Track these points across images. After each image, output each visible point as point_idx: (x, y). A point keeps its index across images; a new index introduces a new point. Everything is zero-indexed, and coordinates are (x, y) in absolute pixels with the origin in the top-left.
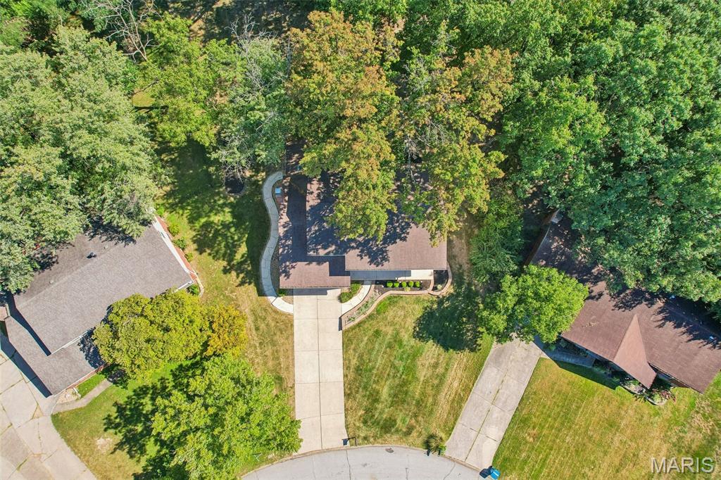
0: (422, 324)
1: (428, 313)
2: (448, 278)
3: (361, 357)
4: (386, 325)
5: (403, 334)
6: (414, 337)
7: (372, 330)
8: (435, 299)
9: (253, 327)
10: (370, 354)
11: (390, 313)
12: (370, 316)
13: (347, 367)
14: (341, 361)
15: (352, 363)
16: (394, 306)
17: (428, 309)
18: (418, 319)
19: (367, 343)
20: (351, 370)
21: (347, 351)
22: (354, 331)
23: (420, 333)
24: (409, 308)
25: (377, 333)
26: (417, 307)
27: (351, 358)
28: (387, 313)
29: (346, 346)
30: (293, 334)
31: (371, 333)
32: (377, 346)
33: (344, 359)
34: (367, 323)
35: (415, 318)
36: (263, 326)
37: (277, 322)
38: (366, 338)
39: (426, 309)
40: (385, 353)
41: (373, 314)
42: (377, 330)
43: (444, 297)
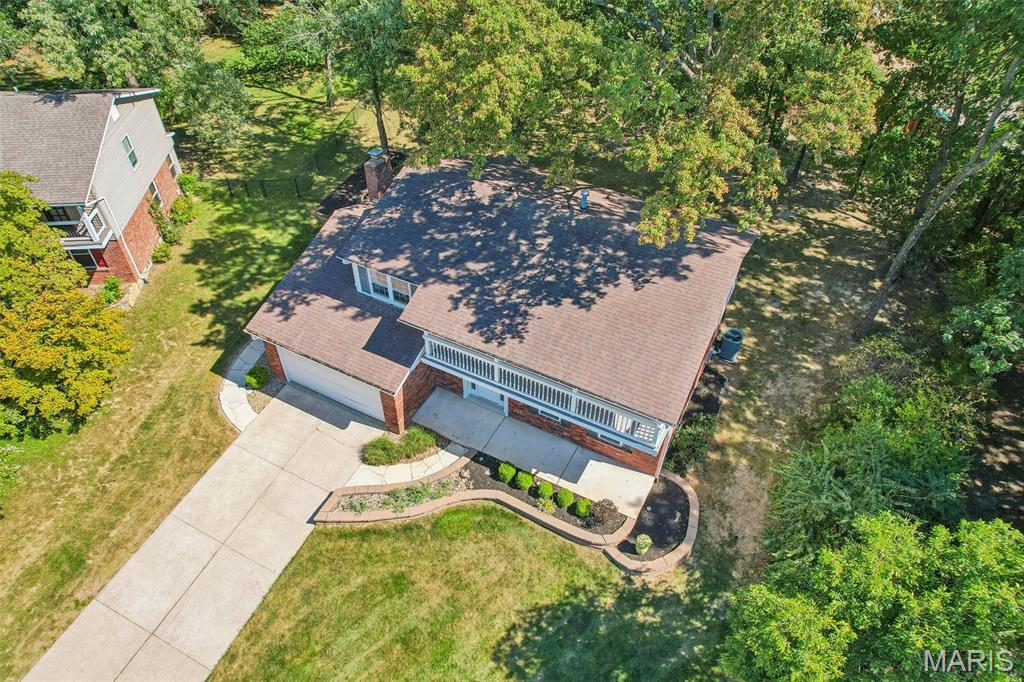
0: (541, 631)
1: (576, 608)
2: (680, 541)
3: (308, 625)
4: (433, 575)
5: (468, 627)
6: (496, 659)
7: (390, 567)
8: (617, 577)
9: (143, 418)
10: (339, 634)
11: (466, 552)
12: (408, 529)
13: (252, 631)
14: (251, 605)
15: (272, 629)
16: (490, 539)
17: (581, 596)
18: (537, 609)
19: (351, 595)
20: (256, 649)
21: (286, 586)
22: (342, 543)
23: (521, 656)
24: (528, 565)
25: (399, 583)
26: (551, 573)
27: (282, 612)
28: (458, 544)
29: (296, 569)
30: (201, 473)
31: (381, 571)
32: (371, 621)
33: (263, 606)
34: (390, 540)
35: (531, 601)
36: (162, 427)
37: (195, 433)
38: (360, 580)
39: (575, 594)
40: (383, 652)
41: (419, 527)
42: (402, 576)
43: (645, 589)
